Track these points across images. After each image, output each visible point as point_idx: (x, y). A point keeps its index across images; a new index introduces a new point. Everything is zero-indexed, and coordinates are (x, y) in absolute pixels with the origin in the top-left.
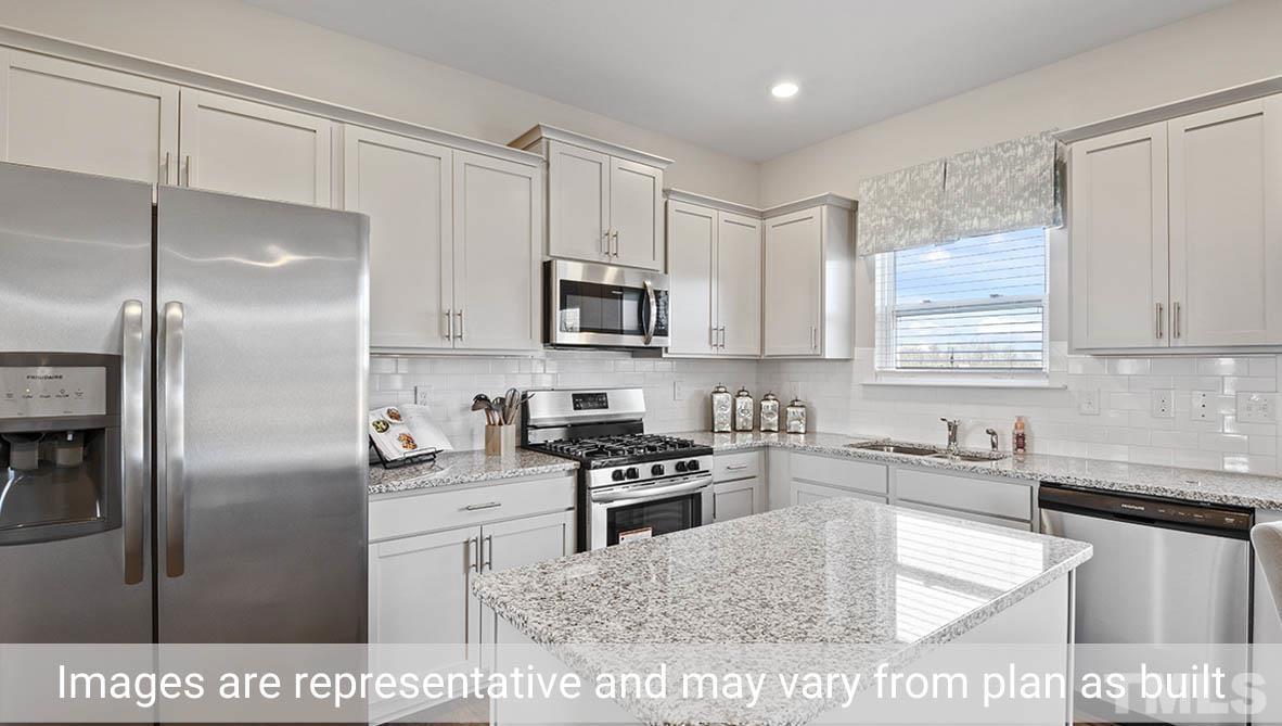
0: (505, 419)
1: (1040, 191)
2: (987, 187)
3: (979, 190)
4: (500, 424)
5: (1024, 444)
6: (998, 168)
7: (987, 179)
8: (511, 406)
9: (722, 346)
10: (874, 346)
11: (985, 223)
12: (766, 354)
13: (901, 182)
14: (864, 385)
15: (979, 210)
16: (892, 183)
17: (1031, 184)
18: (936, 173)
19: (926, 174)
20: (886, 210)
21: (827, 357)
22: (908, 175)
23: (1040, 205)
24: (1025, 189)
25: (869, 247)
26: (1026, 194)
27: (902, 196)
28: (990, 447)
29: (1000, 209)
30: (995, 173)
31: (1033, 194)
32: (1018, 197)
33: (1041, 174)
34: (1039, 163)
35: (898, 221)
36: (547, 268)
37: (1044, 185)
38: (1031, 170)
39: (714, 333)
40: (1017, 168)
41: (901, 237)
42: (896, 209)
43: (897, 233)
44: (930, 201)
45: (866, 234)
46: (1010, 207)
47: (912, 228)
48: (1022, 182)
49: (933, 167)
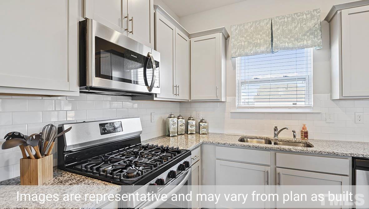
0: (43, 152)
1: (314, 33)
2: (290, 31)
3: (287, 31)
4: (37, 157)
5: (307, 135)
6: (295, 23)
7: (290, 27)
8: (48, 139)
9: (178, 95)
10: (236, 97)
11: (290, 45)
12: (192, 99)
13: (251, 27)
14: (231, 112)
15: (287, 40)
16: (246, 27)
17: (310, 30)
18: (267, 24)
19: (262, 24)
20: (244, 38)
21: (222, 101)
22: (254, 24)
23: (314, 38)
24: (307, 32)
25: (237, 54)
26: (308, 34)
27: (251, 33)
28: (293, 137)
29: (297, 40)
30: (294, 25)
31: (311, 34)
32: (305, 35)
33: (314, 26)
34: (313, 22)
35: (249, 43)
36: (83, 27)
37: (316, 30)
38: (311, 24)
39: (175, 88)
40: (303, 23)
41: (251, 50)
42: (248, 38)
43: (249, 48)
44: (264, 35)
45: (235, 48)
46: (301, 39)
47: (256, 46)
48: (306, 29)
49: (266, 21)
